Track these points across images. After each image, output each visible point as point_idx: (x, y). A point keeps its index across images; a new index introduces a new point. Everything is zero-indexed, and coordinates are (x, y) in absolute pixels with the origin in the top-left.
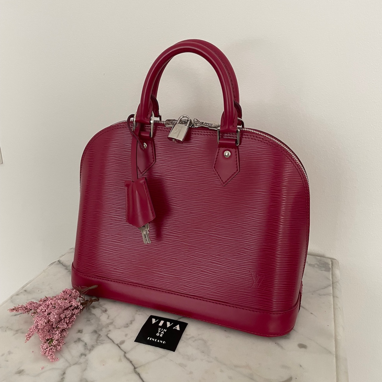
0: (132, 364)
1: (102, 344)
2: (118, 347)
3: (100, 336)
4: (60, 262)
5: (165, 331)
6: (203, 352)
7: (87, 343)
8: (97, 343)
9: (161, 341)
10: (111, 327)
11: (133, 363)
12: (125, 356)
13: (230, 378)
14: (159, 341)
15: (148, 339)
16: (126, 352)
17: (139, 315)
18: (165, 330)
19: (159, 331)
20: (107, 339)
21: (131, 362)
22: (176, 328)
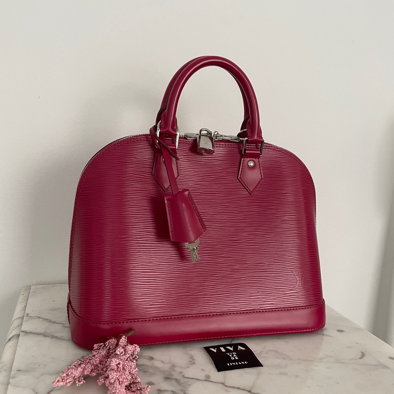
0: (243, 390)
1: (190, 385)
2: (209, 382)
3: (178, 380)
4: (27, 333)
5: (235, 354)
6: (285, 359)
7: (174, 390)
8: (183, 386)
9: (242, 362)
10: (178, 370)
11: (241, 387)
12: (226, 386)
13: (328, 368)
14: (240, 364)
15: (229, 365)
16: (224, 383)
17: (190, 350)
18: (233, 353)
19: (231, 356)
20: (188, 380)
21: (238, 388)
22: (239, 348)
